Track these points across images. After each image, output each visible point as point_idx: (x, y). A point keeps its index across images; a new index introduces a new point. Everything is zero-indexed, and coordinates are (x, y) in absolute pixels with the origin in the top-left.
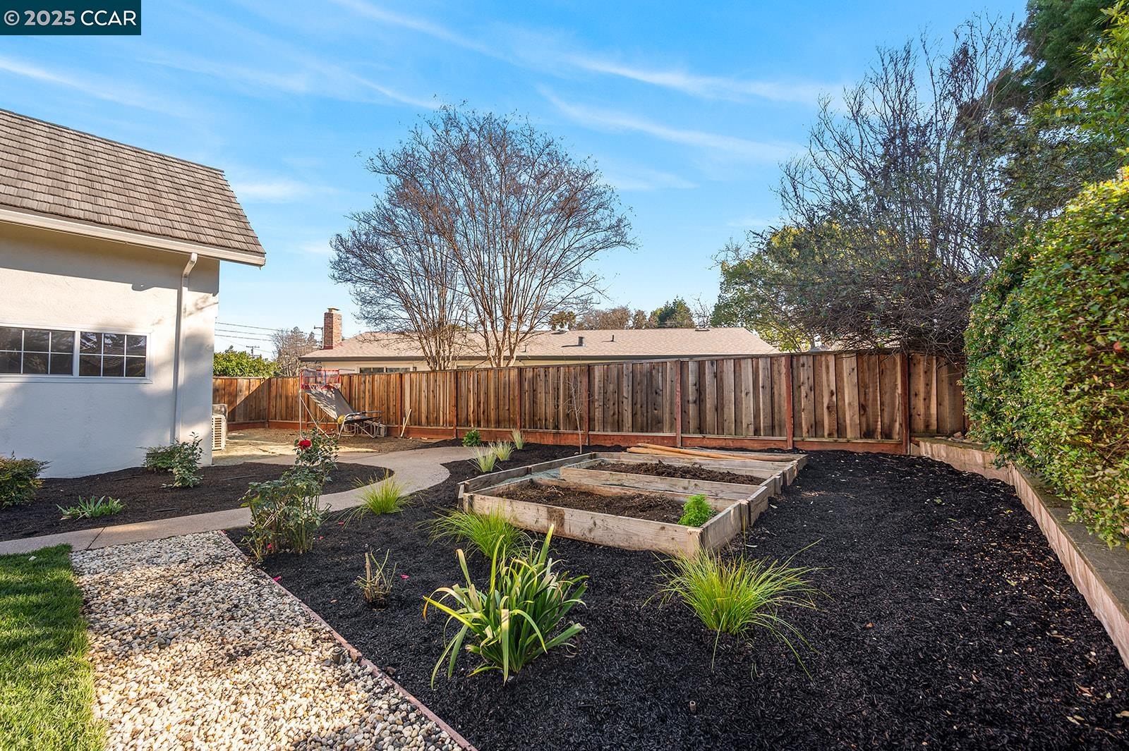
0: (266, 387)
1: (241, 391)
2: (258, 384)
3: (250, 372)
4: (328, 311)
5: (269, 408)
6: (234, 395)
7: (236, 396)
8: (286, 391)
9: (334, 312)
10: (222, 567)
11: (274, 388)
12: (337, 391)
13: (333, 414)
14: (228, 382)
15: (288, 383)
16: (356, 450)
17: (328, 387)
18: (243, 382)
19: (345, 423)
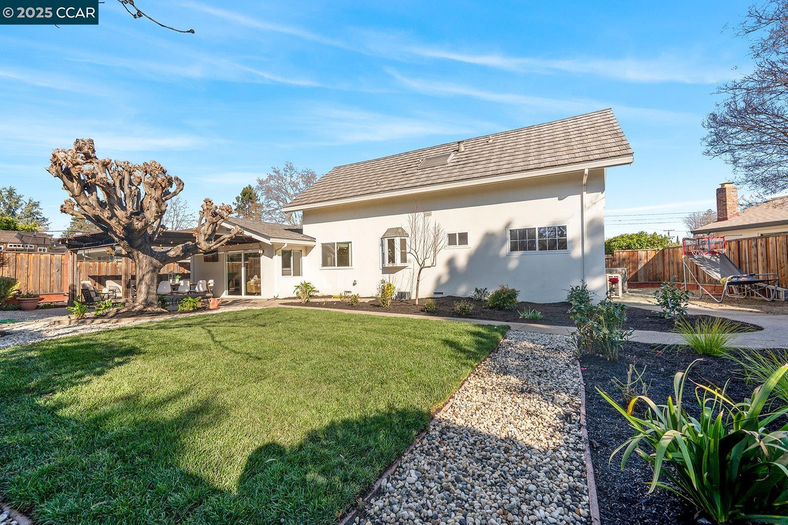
0: (660, 257)
1: (641, 260)
2: (653, 254)
3: (647, 245)
4: (720, 187)
5: (664, 272)
6: (636, 263)
7: (637, 263)
8: (677, 259)
9: (726, 186)
10: (559, 353)
11: (667, 257)
12: (722, 256)
13: (716, 276)
14: (632, 254)
15: (678, 252)
16: (738, 308)
17: (713, 253)
18: (642, 253)
19: (729, 284)
